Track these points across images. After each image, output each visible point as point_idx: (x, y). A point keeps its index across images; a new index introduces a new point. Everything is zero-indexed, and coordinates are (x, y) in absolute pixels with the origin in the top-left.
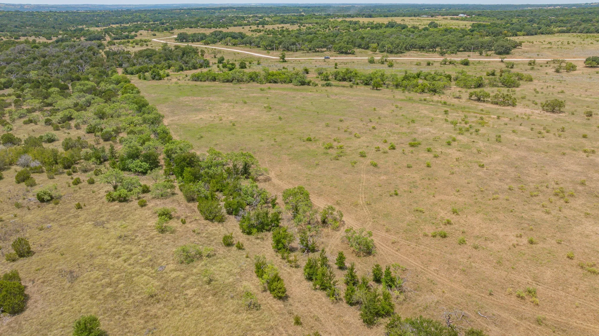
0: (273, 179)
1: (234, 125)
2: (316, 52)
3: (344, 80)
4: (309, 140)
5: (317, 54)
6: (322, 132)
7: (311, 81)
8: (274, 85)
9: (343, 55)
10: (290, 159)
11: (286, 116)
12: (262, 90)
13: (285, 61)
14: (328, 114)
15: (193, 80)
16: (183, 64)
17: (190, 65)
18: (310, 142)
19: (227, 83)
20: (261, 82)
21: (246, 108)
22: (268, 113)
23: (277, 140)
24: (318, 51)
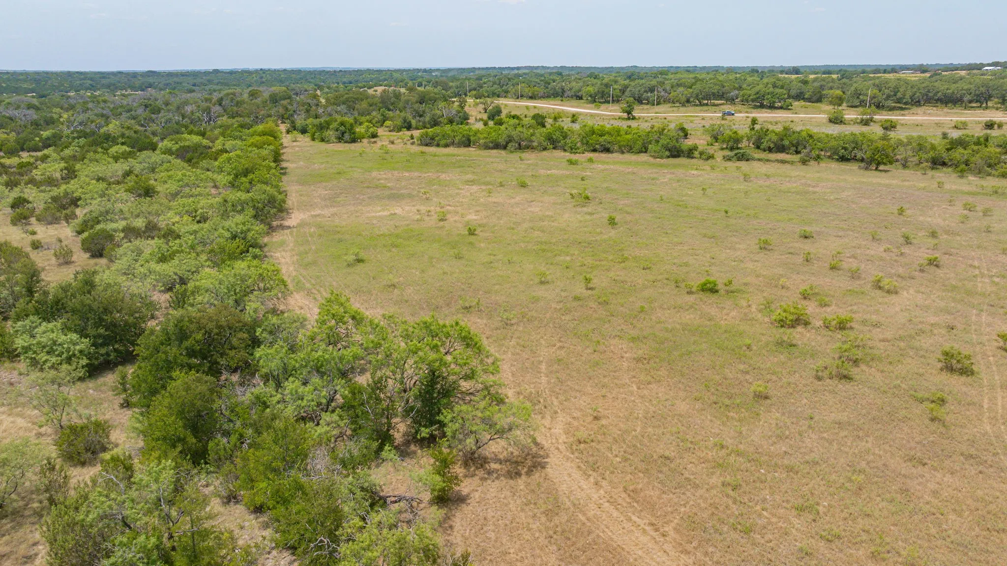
0: (554, 460)
1: (472, 233)
2: (701, 105)
3: (781, 149)
4: (710, 289)
5: (705, 108)
6: (750, 265)
7: (695, 148)
8: (604, 155)
9: (764, 110)
10: (638, 360)
11: (629, 218)
12: (571, 162)
13: (634, 118)
14: (756, 217)
15: (421, 144)
16: (414, 117)
17: (427, 118)
18: (714, 298)
19: (495, 151)
20: (573, 149)
21: (522, 196)
22: (579, 209)
23: (595, 282)
24: (707, 105)
